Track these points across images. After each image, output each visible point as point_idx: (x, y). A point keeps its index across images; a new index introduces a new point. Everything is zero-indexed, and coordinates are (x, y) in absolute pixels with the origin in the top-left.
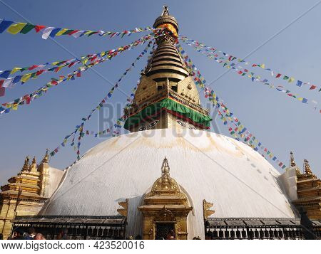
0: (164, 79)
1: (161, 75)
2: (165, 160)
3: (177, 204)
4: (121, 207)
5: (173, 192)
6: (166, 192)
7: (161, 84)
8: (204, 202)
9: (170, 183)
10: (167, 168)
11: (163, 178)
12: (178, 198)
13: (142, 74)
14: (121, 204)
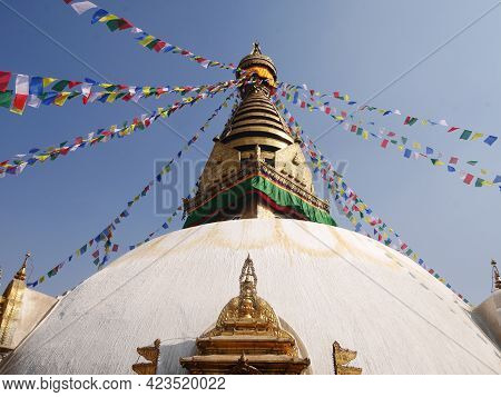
0: (253, 147)
1: (248, 141)
2: (248, 261)
3: (271, 352)
4: (143, 360)
5: (263, 327)
6: (248, 327)
7: (248, 154)
8: (336, 348)
9: (258, 308)
10: (251, 279)
11: (242, 297)
12: (274, 338)
13: (215, 140)
14: (143, 351)
